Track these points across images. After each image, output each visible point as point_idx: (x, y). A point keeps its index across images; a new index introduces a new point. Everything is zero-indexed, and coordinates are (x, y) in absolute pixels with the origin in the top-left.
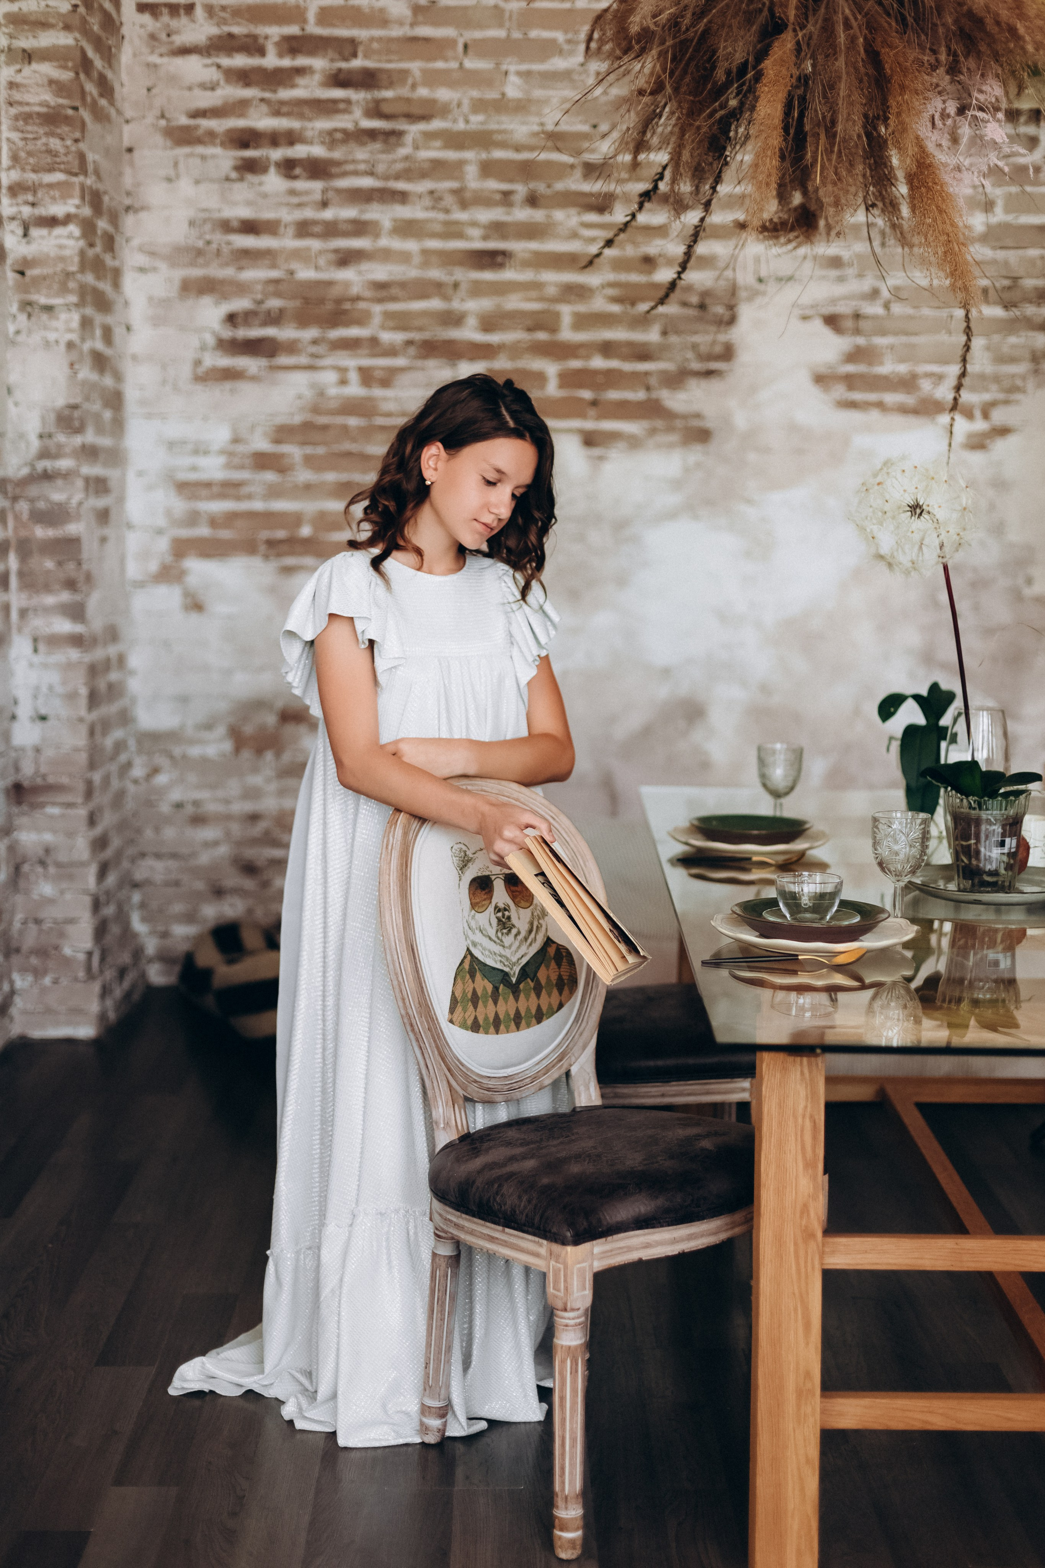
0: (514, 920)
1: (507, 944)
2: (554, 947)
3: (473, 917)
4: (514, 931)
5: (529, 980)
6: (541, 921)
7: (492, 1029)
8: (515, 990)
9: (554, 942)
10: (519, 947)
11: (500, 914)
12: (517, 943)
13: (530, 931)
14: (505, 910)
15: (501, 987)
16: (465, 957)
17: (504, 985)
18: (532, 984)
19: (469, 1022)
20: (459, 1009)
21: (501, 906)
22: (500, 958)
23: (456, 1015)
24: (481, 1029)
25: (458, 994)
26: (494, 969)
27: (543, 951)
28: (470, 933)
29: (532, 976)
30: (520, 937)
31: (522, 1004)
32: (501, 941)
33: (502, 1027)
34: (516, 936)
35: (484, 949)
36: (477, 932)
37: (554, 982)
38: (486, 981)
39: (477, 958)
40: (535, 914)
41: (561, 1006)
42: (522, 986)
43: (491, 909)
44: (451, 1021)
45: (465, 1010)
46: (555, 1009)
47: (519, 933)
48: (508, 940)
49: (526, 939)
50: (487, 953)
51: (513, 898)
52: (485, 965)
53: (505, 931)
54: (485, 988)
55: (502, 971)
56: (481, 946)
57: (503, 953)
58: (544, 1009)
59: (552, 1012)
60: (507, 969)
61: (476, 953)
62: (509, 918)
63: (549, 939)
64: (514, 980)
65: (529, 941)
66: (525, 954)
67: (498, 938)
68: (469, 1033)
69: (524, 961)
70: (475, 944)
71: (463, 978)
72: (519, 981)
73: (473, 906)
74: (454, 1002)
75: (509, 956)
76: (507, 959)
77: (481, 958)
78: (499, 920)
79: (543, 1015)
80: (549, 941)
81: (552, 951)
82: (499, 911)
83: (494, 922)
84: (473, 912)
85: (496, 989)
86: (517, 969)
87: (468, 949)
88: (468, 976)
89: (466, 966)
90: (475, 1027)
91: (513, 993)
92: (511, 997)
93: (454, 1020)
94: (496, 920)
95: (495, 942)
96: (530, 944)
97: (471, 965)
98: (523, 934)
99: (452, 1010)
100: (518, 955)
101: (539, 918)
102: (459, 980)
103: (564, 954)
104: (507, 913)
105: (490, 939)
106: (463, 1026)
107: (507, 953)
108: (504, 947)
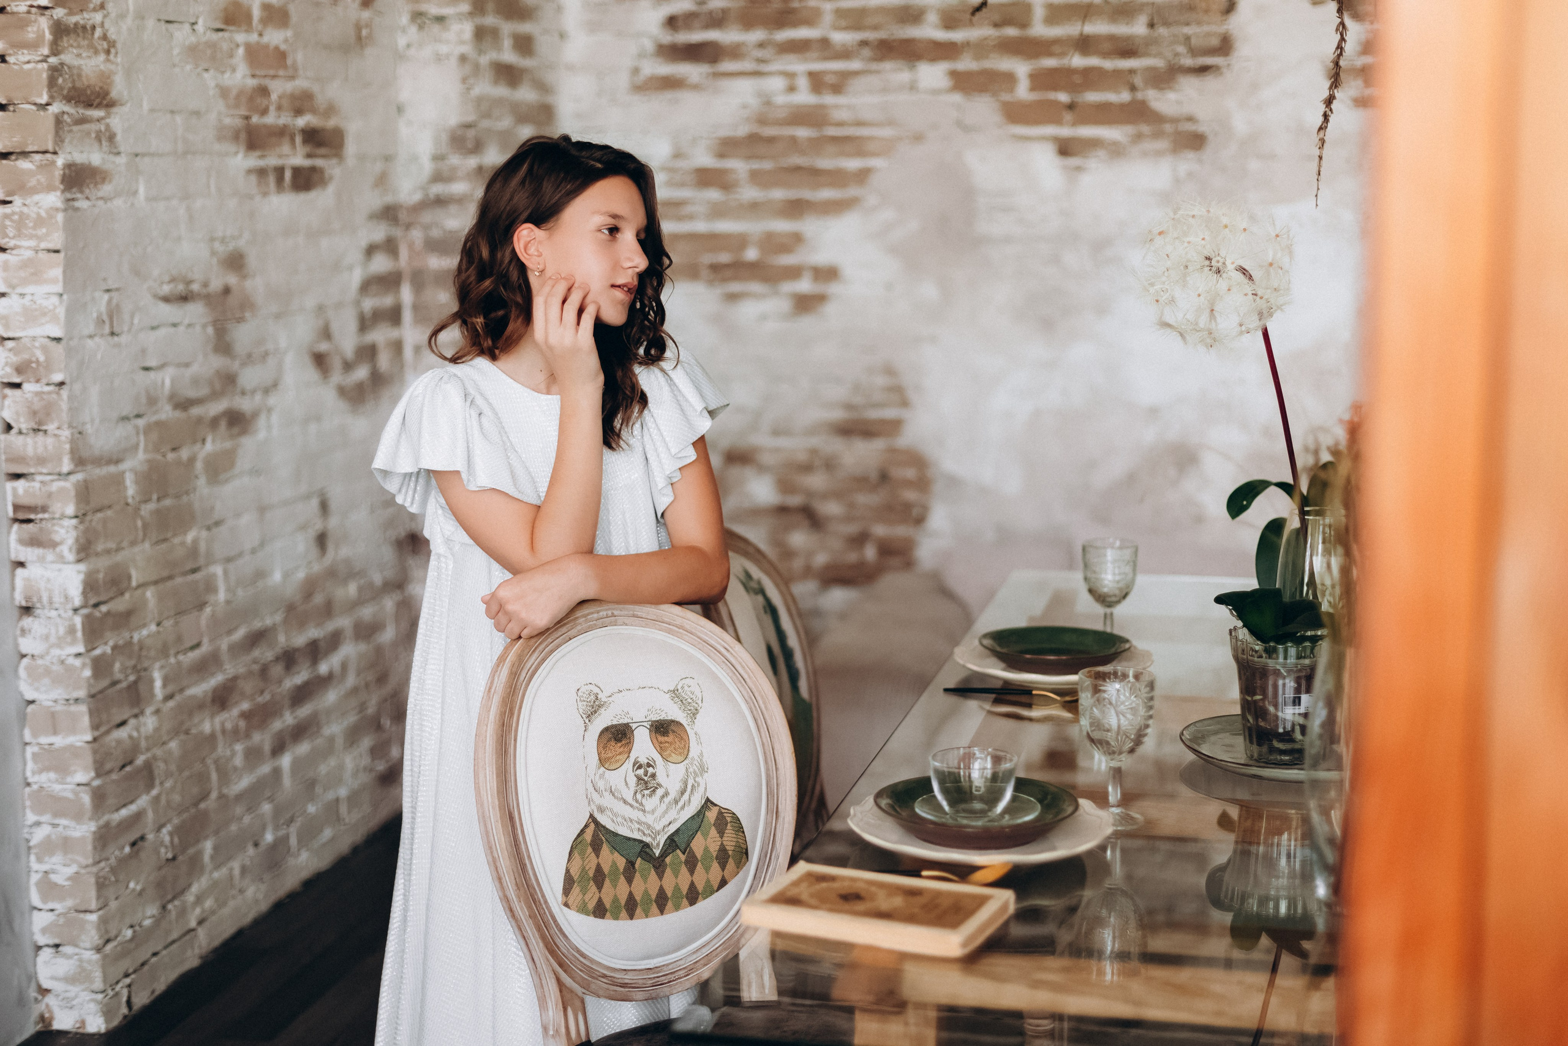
0: (661, 778)
1: (648, 808)
2: (715, 810)
3: (602, 776)
4: (660, 792)
5: (678, 851)
6: (698, 779)
7: (624, 913)
8: (659, 864)
9: (716, 805)
10: (666, 812)
11: (641, 772)
12: (664, 806)
13: (683, 793)
14: (649, 765)
15: (639, 862)
16: (586, 826)
17: (643, 859)
18: (683, 857)
19: (591, 906)
20: (576, 890)
21: (643, 760)
22: (637, 826)
23: (571, 900)
24: (608, 914)
25: (575, 873)
26: (629, 839)
27: (701, 814)
28: (595, 796)
29: (683, 846)
30: (667, 800)
31: (669, 882)
32: (641, 804)
33: (639, 911)
34: (663, 797)
35: (616, 815)
36: (607, 794)
37: (715, 854)
38: (616, 854)
39: (604, 827)
40: (691, 770)
41: (723, 883)
42: (668, 860)
43: (629, 765)
44: (566, 905)
45: (584, 891)
46: (715, 887)
47: (666, 794)
48: (650, 803)
49: (676, 802)
50: (620, 819)
51: (661, 751)
52: (616, 835)
53: (647, 792)
54: (614, 864)
55: (641, 841)
56: (611, 810)
57: (643, 819)
58: (700, 887)
59: (710, 891)
60: (647, 840)
61: (603, 820)
62: (653, 776)
63: (708, 800)
64: (657, 852)
65: (681, 804)
66: (675, 820)
67: (637, 801)
68: (591, 920)
69: (672, 829)
70: (601, 810)
71: (582, 854)
72: (664, 854)
73: (602, 762)
74: (569, 883)
75: (651, 823)
76: (649, 827)
77: (610, 826)
78: (639, 779)
79: (698, 893)
80: (708, 803)
81: (711, 815)
82: (640, 767)
83: (632, 780)
84: (602, 769)
85: (631, 864)
86: (662, 839)
87: (591, 816)
88: (590, 850)
89: (588, 836)
90: (600, 911)
91: (656, 868)
92: (653, 872)
93: (570, 903)
94: (635, 779)
95: (632, 806)
96: (683, 808)
97: (595, 836)
98: (673, 794)
99: (567, 891)
100: (665, 821)
101: (696, 775)
102: (576, 854)
103: (729, 819)
104: (650, 770)
105: (625, 802)
106: (583, 909)
107: (649, 819)
108: (644, 811)
